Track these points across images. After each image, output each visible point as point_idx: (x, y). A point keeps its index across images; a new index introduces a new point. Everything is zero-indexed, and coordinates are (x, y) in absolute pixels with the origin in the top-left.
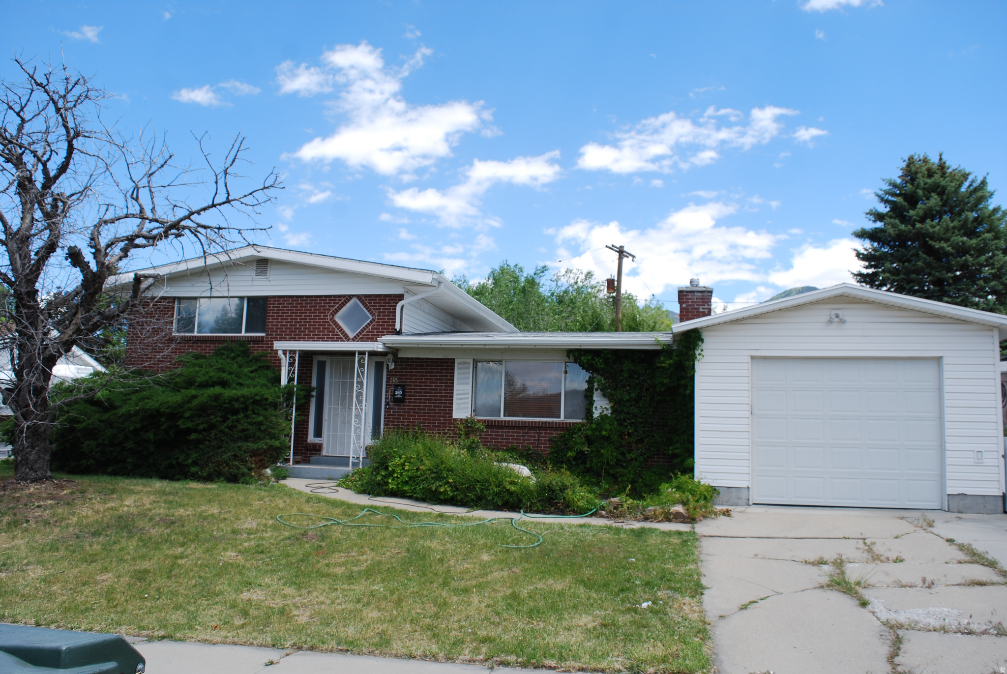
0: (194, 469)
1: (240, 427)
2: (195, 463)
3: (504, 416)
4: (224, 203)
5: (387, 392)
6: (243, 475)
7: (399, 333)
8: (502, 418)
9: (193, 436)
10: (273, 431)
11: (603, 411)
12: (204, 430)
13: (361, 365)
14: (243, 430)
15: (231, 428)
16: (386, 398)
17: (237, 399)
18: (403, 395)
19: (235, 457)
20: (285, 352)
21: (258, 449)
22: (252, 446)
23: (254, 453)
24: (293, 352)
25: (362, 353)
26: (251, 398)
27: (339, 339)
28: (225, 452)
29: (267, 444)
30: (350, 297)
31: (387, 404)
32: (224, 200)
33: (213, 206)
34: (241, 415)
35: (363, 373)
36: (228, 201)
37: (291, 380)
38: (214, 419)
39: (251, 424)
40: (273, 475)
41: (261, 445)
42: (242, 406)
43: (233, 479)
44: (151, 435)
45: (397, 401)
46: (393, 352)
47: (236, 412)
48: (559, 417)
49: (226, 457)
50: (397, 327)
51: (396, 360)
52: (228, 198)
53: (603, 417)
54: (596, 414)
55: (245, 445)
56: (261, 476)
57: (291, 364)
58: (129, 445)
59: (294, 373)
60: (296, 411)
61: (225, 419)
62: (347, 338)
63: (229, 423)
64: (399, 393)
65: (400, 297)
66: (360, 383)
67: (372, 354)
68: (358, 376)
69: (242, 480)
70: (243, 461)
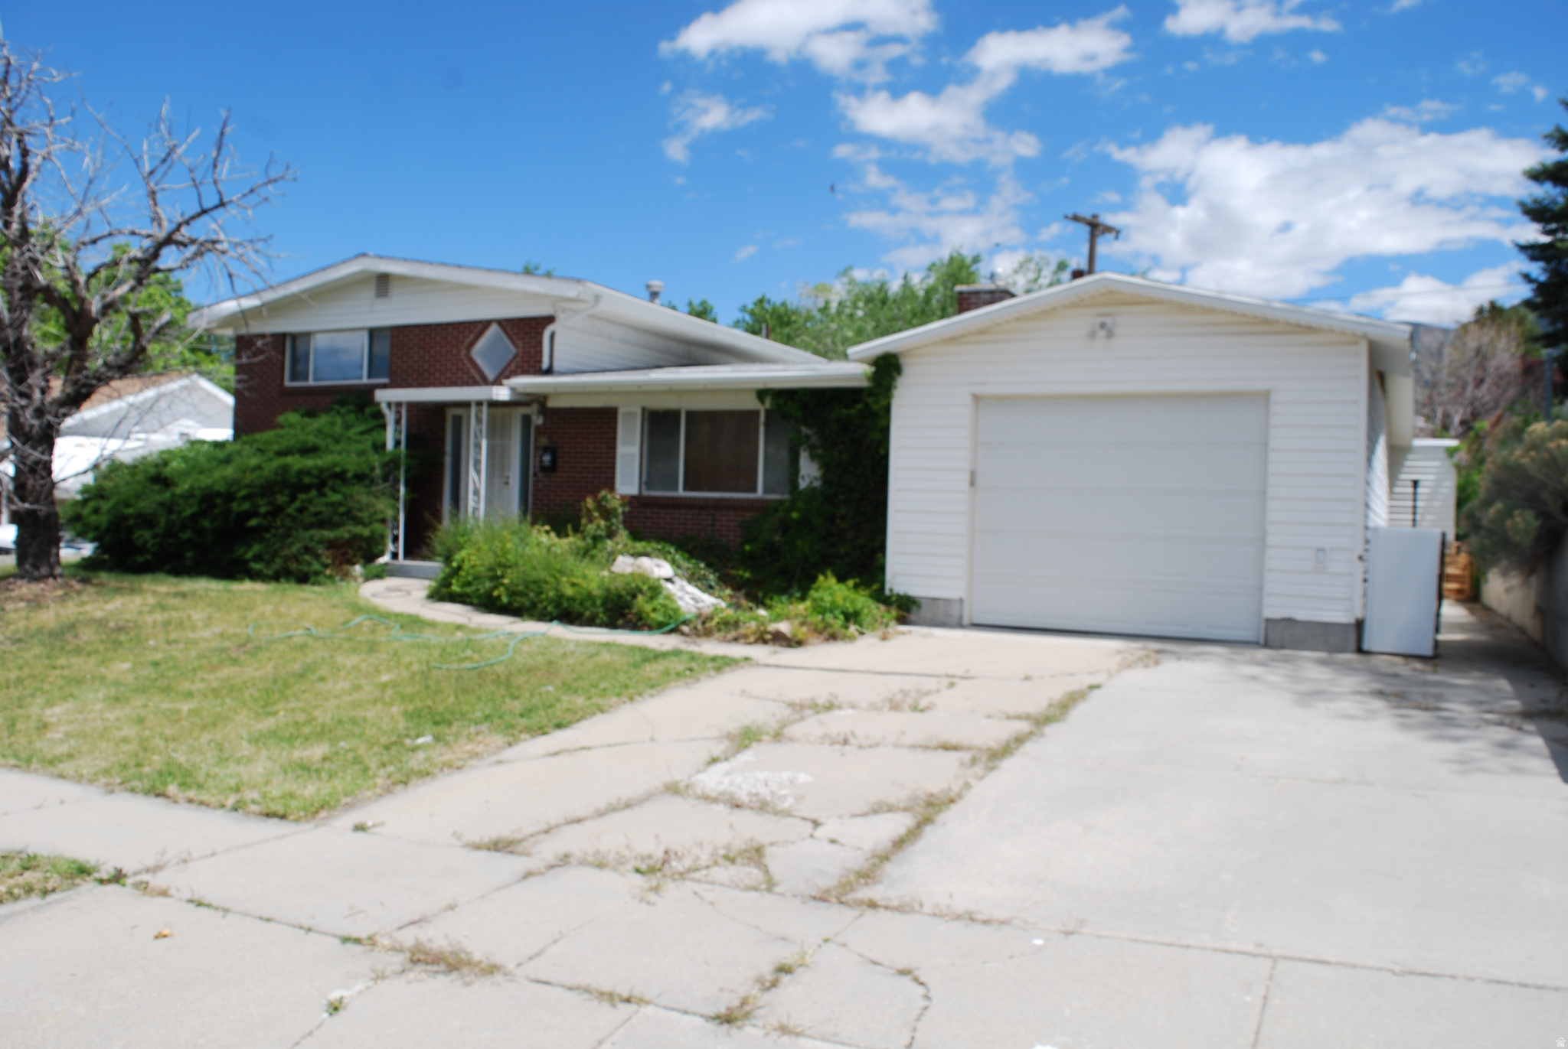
0: (256, 566)
1: (313, 509)
2: (258, 558)
3: (685, 489)
4: (216, 207)
5: (535, 457)
6: (317, 573)
7: (549, 372)
8: (681, 492)
9: (253, 522)
10: (360, 514)
11: (811, 482)
12: (268, 513)
13: (479, 421)
14: (317, 514)
15: (301, 510)
16: (534, 467)
17: (308, 473)
18: (554, 461)
19: (307, 550)
20: (389, 405)
21: (336, 539)
22: (328, 534)
23: (331, 545)
24: (399, 405)
25: (479, 404)
26: (328, 469)
27: (475, 383)
28: (292, 544)
29: (349, 532)
30: (487, 324)
31: (535, 475)
32: (216, 201)
33: (204, 212)
34: (314, 493)
35: (481, 431)
36: (222, 204)
37: (398, 443)
38: (281, 499)
39: (327, 505)
40: (361, 575)
41: (344, 533)
42: (315, 481)
43: (303, 579)
44: (206, 523)
45: (544, 469)
46: (539, 400)
47: (306, 489)
48: (754, 489)
49: (295, 549)
50: (545, 365)
51: (544, 410)
52: (221, 199)
53: (811, 490)
54: (803, 484)
55: (314, 532)
56: (346, 576)
57: (398, 422)
58: (187, 535)
59: (400, 432)
60: (407, 485)
61: (293, 499)
62: (485, 381)
63: (297, 504)
64: (547, 458)
65: (550, 319)
66: (478, 446)
67: (494, 404)
68: (476, 436)
69: (312, 579)
70: (317, 557)
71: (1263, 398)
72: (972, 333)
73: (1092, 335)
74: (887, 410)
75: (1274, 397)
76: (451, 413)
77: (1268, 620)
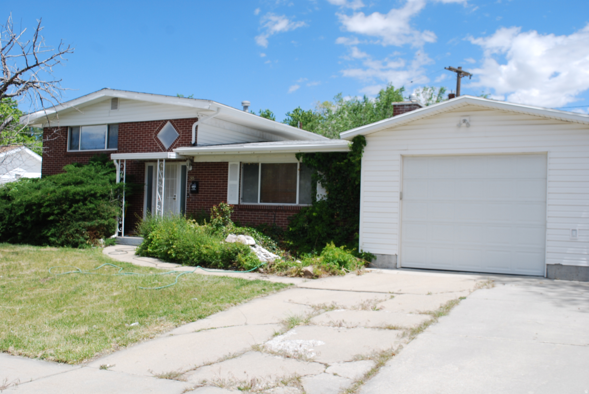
0: (52, 239)
1: (80, 211)
2: (53, 235)
3: (261, 202)
4: (35, 66)
5: (188, 186)
6: (82, 243)
7: (195, 145)
8: (259, 203)
9: (51, 218)
10: (103, 214)
11: (322, 198)
12: (58, 213)
13: (161, 169)
14: (82, 214)
15: (74, 212)
16: (188, 191)
17: (78, 194)
18: (197, 188)
19: (77, 231)
20: (118, 161)
21: (91, 226)
22: (88, 224)
23: (89, 229)
24: (122, 161)
25: (161, 160)
26: (88, 192)
27: (159, 151)
28: (70, 228)
29: (98, 223)
30: (165, 122)
31: (188, 195)
32: (35, 63)
33: (29, 68)
34: (81, 204)
35: (162, 174)
36: (37, 64)
37: (122, 180)
38: (65, 207)
39: (87, 209)
40: (104, 243)
41: (95, 223)
42: (82, 198)
43: (75, 245)
44: (28, 218)
45: (192, 192)
46: (191, 159)
47: (77, 202)
48: (295, 202)
49: (71, 231)
50: (193, 142)
51: (192, 163)
52: (37, 62)
53: (322, 202)
54: (318, 199)
55: (82, 223)
56: (96, 244)
57: (122, 169)
58: (18, 224)
59: (123, 174)
60: (125, 200)
61: (71, 206)
62: (164, 150)
63: (73, 209)
64: (194, 187)
65: (196, 120)
66: (161, 181)
67: (168, 160)
68: (159, 176)
69: (80, 246)
70: (82, 235)
71: (545, 155)
72: (400, 125)
73: (459, 126)
74: (360, 162)
75: (550, 155)
76: (147, 165)
77: (548, 265)
